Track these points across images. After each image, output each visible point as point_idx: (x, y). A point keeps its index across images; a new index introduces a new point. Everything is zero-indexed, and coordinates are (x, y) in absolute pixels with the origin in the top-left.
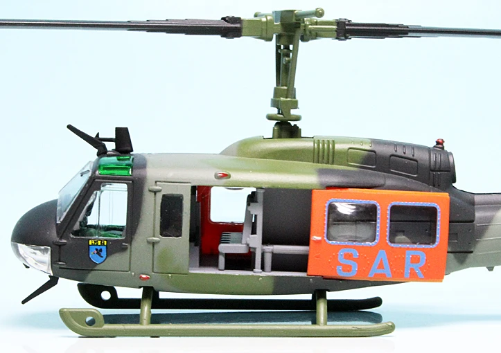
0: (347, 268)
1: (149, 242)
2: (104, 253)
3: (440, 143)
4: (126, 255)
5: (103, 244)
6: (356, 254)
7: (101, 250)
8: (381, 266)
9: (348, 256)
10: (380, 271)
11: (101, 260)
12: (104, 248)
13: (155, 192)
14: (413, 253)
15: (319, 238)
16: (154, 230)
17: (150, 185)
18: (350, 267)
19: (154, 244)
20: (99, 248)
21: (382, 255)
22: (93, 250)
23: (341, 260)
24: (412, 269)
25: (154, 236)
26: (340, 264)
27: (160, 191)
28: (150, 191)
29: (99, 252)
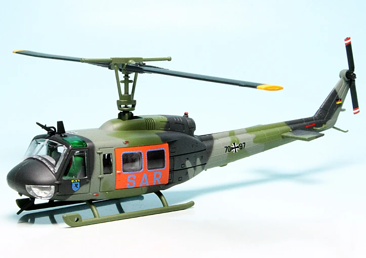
0: (131, 184)
1: (99, 178)
2: (78, 186)
3: (186, 114)
4: (88, 185)
5: (78, 181)
6: (135, 177)
7: (77, 184)
8: (145, 181)
9: (132, 178)
10: (144, 184)
11: (78, 189)
12: (79, 183)
13: (100, 154)
14: (156, 173)
15: (120, 172)
16: (101, 172)
17: (97, 151)
18: (132, 183)
19: (101, 179)
20: (76, 183)
21: (145, 175)
22: (74, 185)
23: (129, 180)
24: (156, 181)
25: (101, 175)
26: (128, 183)
27: (102, 153)
28: (98, 153)
29: (76, 185)
